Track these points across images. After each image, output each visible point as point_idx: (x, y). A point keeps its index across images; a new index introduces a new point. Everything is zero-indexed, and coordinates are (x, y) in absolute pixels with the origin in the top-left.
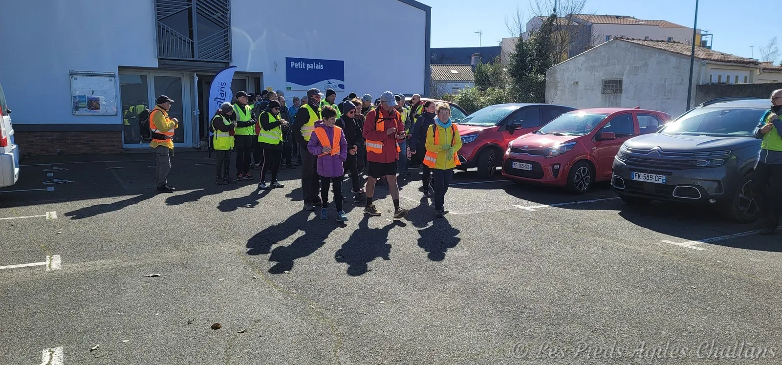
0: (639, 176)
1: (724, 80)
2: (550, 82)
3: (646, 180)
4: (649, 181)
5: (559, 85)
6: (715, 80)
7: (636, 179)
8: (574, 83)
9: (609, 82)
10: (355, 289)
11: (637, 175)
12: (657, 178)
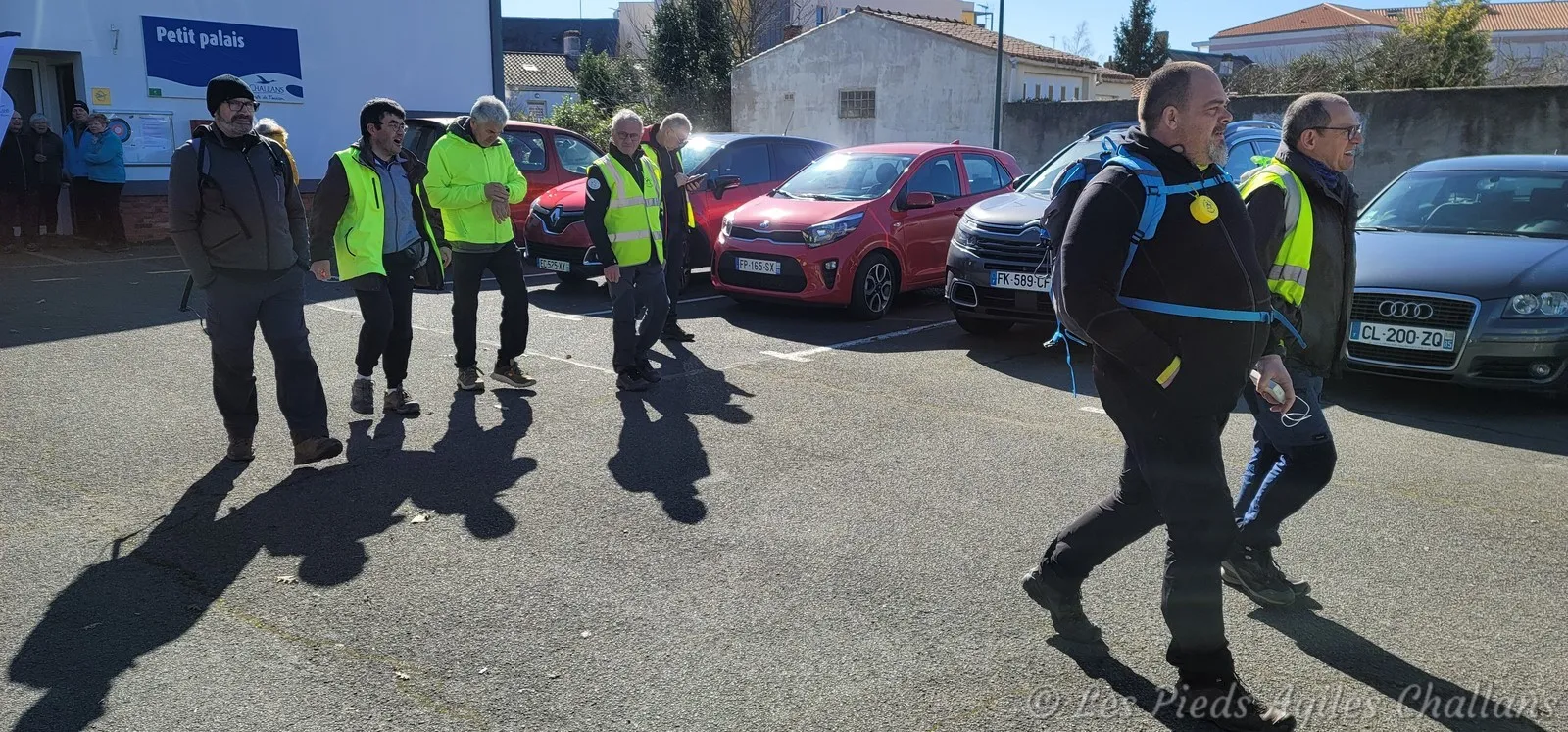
0: (1006, 278)
1: (1044, 94)
2: (740, 94)
3: (1020, 287)
4: (1026, 288)
5: (757, 99)
6: (1031, 95)
7: (1001, 285)
8: (786, 97)
9: (851, 94)
10: (499, 606)
11: (1002, 277)
12: (1042, 282)
